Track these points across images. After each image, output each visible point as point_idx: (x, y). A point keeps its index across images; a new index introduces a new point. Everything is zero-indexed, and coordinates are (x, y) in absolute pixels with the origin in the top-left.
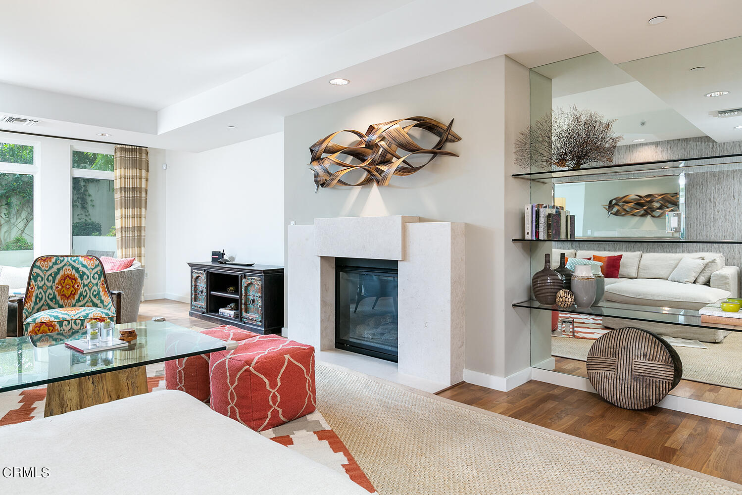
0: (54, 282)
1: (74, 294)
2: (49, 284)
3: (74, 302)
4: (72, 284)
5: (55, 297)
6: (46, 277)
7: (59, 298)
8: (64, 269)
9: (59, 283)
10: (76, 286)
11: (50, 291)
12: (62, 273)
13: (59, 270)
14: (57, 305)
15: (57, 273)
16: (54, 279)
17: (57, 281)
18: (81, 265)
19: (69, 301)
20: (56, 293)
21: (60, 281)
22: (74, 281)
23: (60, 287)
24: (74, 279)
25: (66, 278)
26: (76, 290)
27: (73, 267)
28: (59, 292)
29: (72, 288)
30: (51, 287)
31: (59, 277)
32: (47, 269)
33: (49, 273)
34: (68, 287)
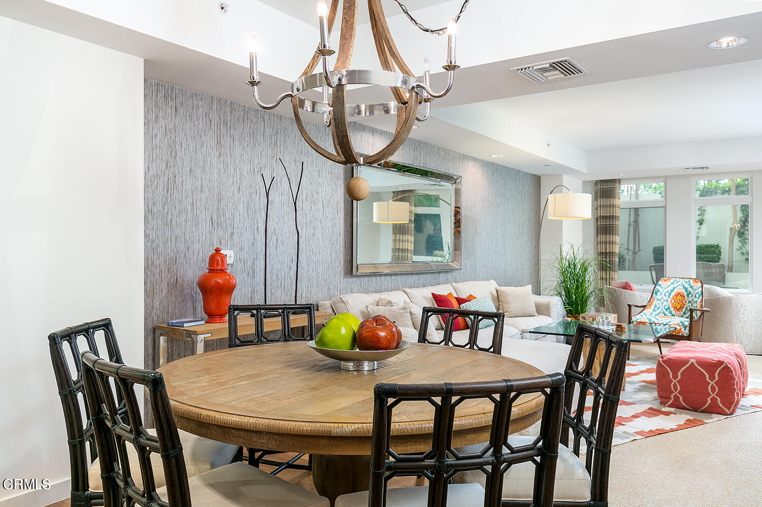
0: (669, 297)
1: (682, 308)
2: (665, 298)
3: (682, 313)
4: (681, 300)
5: (669, 308)
6: (664, 293)
7: (672, 309)
8: (678, 287)
9: (673, 298)
10: (684, 302)
11: (665, 303)
12: (676, 291)
13: (674, 288)
14: (671, 315)
15: (672, 291)
16: (670, 294)
17: (671, 297)
18: (689, 286)
19: (679, 312)
20: (670, 306)
21: (673, 297)
22: (683, 298)
23: (673, 301)
24: (683, 296)
25: (678, 295)
26: (684, 305)
27: (684, 287)
28: (672, 304)
29: (681, 303)
30: (667, 301)
31: (673, 294)
32: (666, 287)
33: (666, 290)
34: (679, 301)
